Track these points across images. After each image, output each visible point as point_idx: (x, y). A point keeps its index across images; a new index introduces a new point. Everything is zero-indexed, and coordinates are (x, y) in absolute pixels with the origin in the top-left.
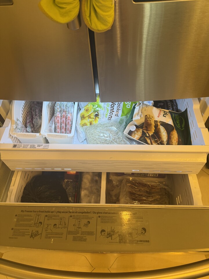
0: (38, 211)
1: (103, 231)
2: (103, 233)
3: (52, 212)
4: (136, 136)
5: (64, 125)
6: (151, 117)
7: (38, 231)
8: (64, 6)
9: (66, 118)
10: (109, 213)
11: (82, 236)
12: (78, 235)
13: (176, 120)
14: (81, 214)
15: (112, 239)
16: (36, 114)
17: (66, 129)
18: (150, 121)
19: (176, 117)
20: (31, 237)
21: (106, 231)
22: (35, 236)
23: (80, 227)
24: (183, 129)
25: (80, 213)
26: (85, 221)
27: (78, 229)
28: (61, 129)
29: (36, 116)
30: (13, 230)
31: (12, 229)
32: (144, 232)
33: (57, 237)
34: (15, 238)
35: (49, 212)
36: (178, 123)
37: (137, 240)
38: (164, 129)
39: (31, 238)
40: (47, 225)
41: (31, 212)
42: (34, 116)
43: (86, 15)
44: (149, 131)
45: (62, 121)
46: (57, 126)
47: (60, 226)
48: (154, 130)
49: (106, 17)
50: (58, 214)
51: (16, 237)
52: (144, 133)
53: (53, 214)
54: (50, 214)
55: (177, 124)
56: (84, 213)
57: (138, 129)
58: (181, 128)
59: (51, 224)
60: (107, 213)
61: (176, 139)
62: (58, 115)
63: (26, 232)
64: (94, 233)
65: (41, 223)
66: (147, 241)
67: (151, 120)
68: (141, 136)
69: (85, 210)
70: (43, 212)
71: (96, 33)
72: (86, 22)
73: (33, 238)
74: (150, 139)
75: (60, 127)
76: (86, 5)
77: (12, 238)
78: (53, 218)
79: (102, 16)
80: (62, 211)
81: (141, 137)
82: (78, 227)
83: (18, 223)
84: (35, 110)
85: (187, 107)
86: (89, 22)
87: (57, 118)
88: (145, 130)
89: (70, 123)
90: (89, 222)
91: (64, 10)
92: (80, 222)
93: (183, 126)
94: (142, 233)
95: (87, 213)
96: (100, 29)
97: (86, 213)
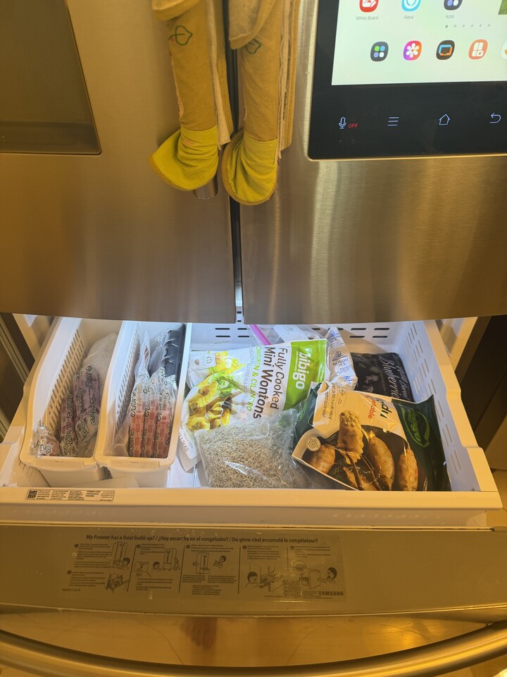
0: (121, 537)
1: (252, 574)
2: (252, 579)
3: (150, 539)
4: (323, 464)
5: (150, 435)
6: (353, 417)
7: (121, 576)
8: (192, 163)
9: (157, 421)
10: (263, 540)
11: (209, 584)
12: (203, 583)
13: (409, 424)
14: (207, 543)
15: (270, 591)
16: (83, 406)
17: (155, 444)
18: (352, 426)
19: (410, 416)
20: (107, 588)
21: (259, 575)
22: (116, 586)
23: (206, 567)
24: (428, 444)
25: (205, 539)
26: (216, 556)
27: (202, 571)
28: (143, 446)
29: (84, 413)
30: (70, 576)
31: (69, 572)
32: (332, 576)
33: (160, 587)
34: (76, 590)
35: (142, 538)
36: (413, 429)
37: (320, 592)
38: (386, 447)
39: (109, 589)
40: (141, 563)
41: (107, 538)
42: (78, 412)
43: (227, 177)
44: (351, 450)
45: (147, 427)
46: (134, 437)
47: (167, 566)
48: (363, 449)
49: (264, 182)
50: (162, 542)
51: (77, 588)
52: (339, 457)
53: (152, 542)
54: (146, 542)
55: (413, 433)
56: (213, 539)
57: (326, 447)
58: (423, 441)
59: (148, 563)
60: (259, 540)
61: (413, 472)
62: (139, 414)
63: (98, 578)
64: (235, 579)
65: (127, 560)
66: (338, 594)
67: (354, 424)
68: (333, 463)
69: (216, 534)
70: (131, 538)
71: (244, 206)
72: (227, 188)
73: (113, 589)
74: (354, 471)
75: (141, 439)
76: (229, 162)
77: (70, 590)
78: (152, 550)
79: (256, 181)
80: (170, 536)
81: (333, 467)
82: (202, 566)
83: (80, 560)
84: (82, 397)
85: (433, 393)
86: (233, 188)
87: (136, 420)
88: (341, 448)
89: (167, 431)
90: (224, 558)
91: (192, 170)
92: (206, 558)
93: (427, 436)
94: (329, 577)
95: (221, 539)
96: (251, 199)
97: (217, 540)
